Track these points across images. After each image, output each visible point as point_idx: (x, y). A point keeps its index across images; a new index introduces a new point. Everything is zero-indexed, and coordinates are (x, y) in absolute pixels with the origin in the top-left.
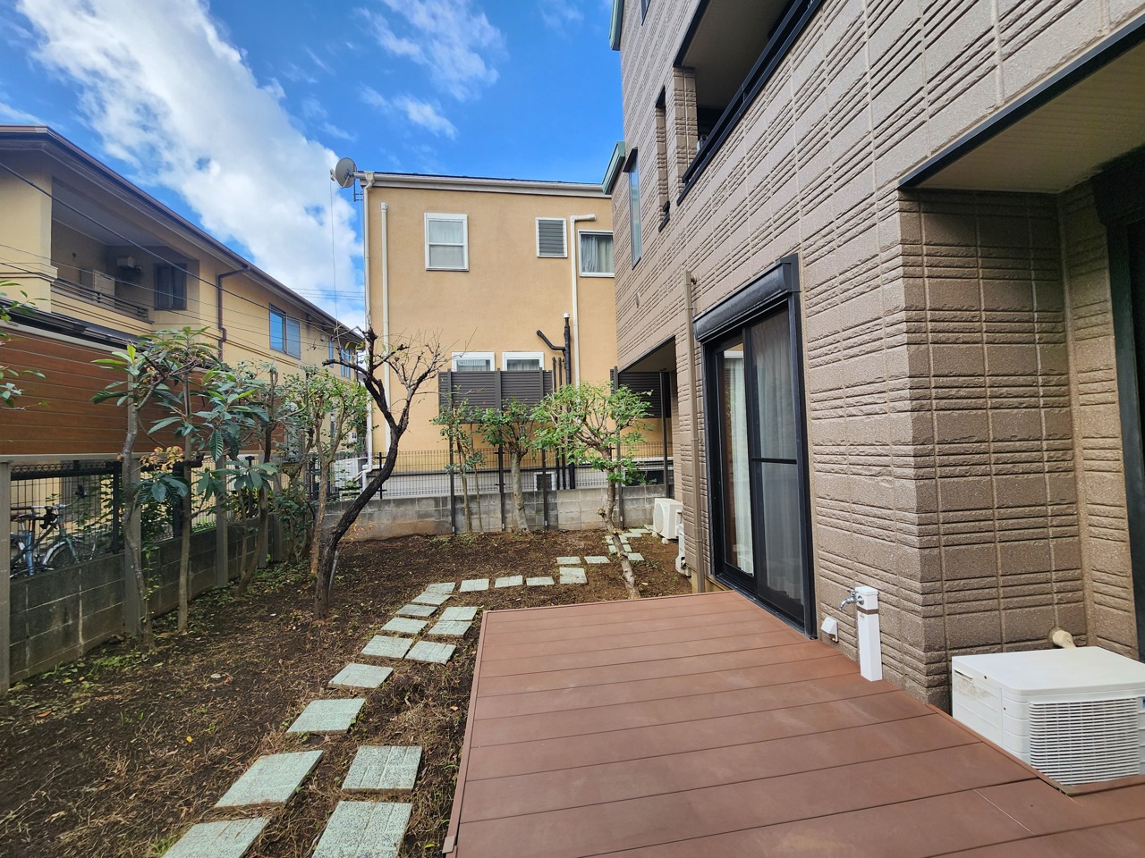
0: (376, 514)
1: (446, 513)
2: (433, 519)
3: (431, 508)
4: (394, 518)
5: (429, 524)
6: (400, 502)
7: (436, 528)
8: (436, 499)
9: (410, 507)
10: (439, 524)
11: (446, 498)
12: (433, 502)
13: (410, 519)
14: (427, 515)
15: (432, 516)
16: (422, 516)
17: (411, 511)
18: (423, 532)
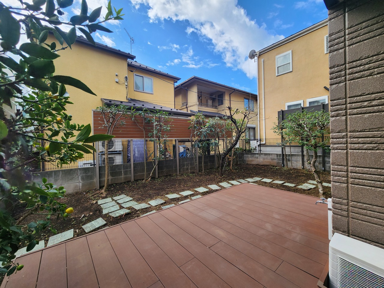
0: (259, 157)
1: (280, 159)
2: (276, 161)
3: (276, 157)
4: (264, 159)
5: (275, 162)
6: (266, 154)
7: (277, 164)
8: (277, 154)
9: (268, 156)
10: (278, 163)
11: (280, 154)
12: (276, 155)
13: (269, 160)
14: (274, 159)
15: (276, 160)
16: (272, 159)
17: (269, 157)
18: (273, 165)
